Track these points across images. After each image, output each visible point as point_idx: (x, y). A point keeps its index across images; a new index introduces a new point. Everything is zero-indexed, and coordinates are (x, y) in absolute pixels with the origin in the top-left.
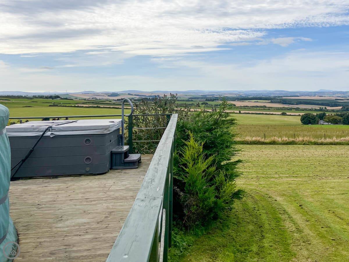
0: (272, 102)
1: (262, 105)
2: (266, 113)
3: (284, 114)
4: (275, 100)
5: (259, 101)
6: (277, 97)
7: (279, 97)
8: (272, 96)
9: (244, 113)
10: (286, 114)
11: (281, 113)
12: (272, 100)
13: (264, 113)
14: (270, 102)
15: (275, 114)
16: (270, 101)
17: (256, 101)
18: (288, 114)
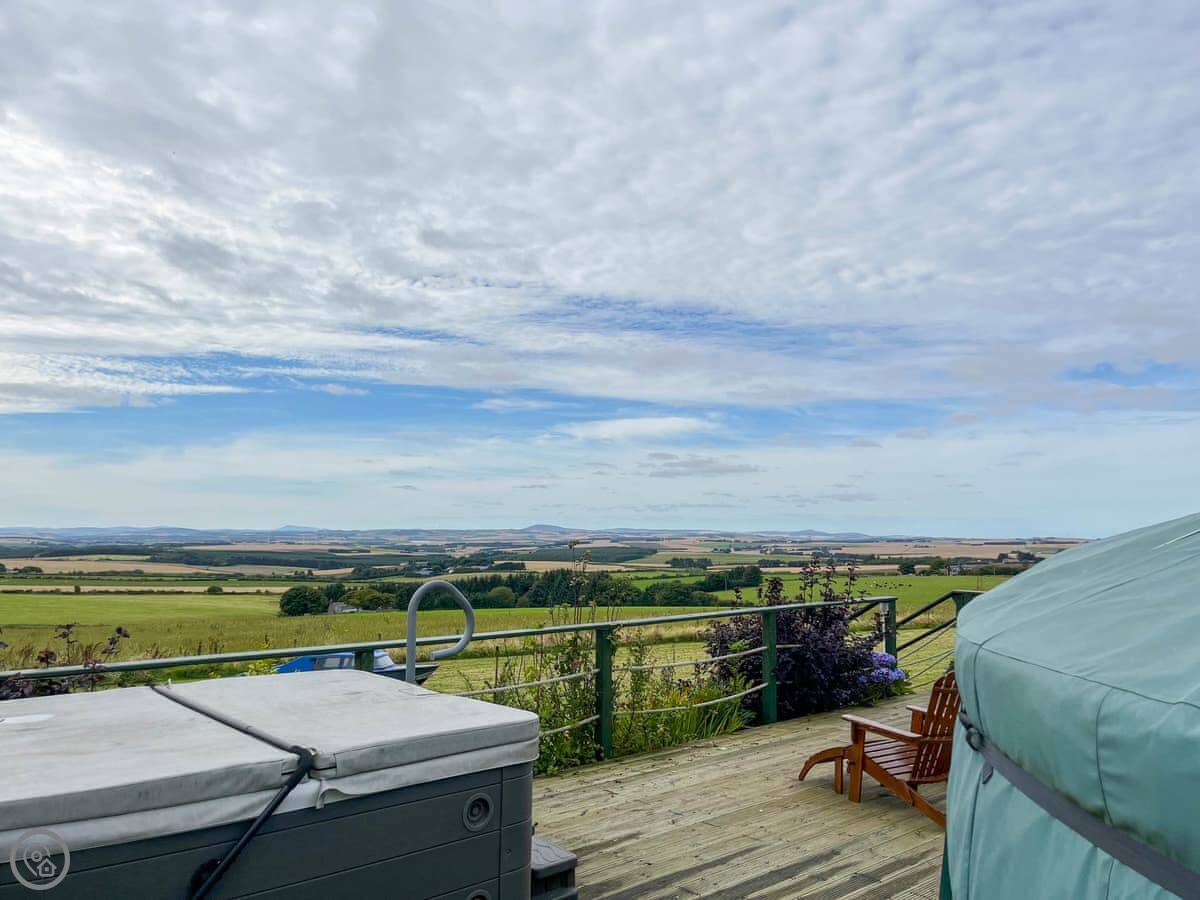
0: (153, 560)
1: (131, 567)
2: (160, 589)
3: (214, 591)
4: (164, 556)
5: (112, 557)
6: (165, 545)
7: (172, 545)
8: (148, 542)
9: (90, 593)
10: (221, 590)
11: (206, 588)
12: (156, 554)
13: (155, 589)
14: (147, 561)
15: (189, 593)
16: (148, 557)
17: (104, 557)
18: (226, 589)
